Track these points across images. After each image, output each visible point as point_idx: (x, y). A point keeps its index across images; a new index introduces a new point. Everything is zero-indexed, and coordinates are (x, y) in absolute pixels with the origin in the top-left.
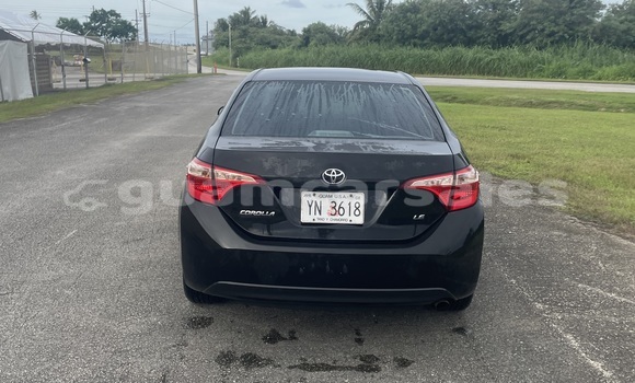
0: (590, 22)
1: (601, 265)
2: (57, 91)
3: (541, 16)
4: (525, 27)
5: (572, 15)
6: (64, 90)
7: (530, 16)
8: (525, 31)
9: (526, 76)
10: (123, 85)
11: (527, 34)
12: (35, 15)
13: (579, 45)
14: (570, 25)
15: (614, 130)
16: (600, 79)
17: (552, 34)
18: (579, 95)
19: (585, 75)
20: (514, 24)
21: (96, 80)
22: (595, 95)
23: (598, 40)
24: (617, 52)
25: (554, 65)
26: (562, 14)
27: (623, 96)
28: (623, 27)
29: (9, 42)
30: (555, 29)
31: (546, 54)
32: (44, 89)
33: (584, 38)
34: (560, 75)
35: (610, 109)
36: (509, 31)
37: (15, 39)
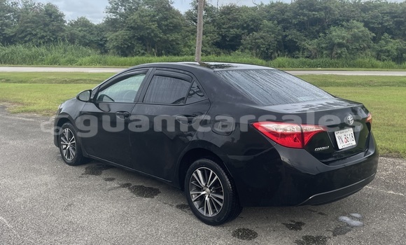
0: (63, 31)
3: (34, 25)
4: (23, 32)
5: (53, 26)
7: (26, 25)
8: (23, 35)
9: (33, 64)
11: (25, 36)
13: (61, 44)
14: (53, 32)
16: (81, 65)
17: (42, 37)
19: (71, 63)
20: (14, 30)
23: (71, 42)
25: (50, 57)
26: (46, 24)
28: (81, 34)
30: (45, 34)
31: (42, 50)
33: (63, 40)
34: (55, 63)
36: (11, 34)
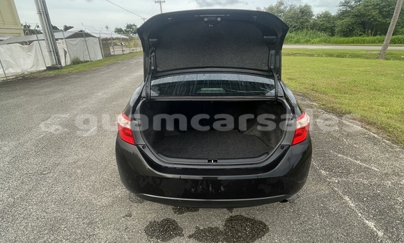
0: (309, 22)
1: (345, 140)
2: (112, 56)
3: (291, 20)
5: (303, 19)
6: (114, 55)
10: (137, 52)
12: (107, 27)
13: (305, 30)
14: (302, 23)
15: (325, 65)
17: (295, 27)
18: (307, 50)
19: (307, 42)
21: (127, 51)
22: (313, 50)
23: (312, 29)
24: (319, 33)
25: (296, 38)
26: (299, 19)
27: (323, 50)
28: (321, 23)
29: (91, 38)
30: (296, 25)
31: (293, 35)
32: (107, 55)
33: (307, 28)
35: (319, 55)
37: (93, 36)
